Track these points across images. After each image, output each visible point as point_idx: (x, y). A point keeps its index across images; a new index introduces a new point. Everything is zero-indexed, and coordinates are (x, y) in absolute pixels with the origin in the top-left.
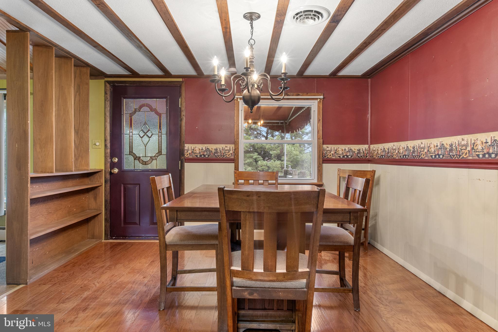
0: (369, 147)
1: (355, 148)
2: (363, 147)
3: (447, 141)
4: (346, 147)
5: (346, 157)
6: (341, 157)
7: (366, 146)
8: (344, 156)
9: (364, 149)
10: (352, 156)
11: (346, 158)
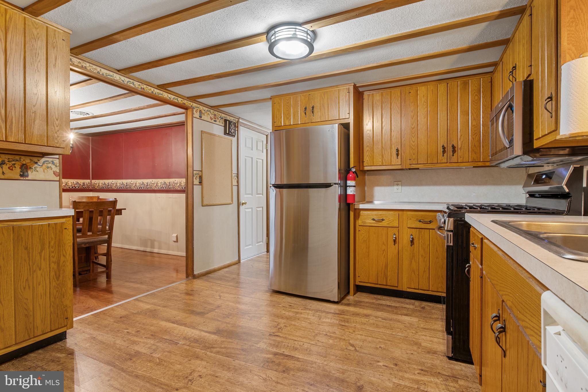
0: (91, 181)
1: (81, 181)
2: (87, 181)
3: (146, 181)
4: (75, 181)
5: (74, 187)
6: (71, 188)
7: (89, 181)
8: (73, 187)
9: (87, 182)
10: (78, 187)
11: (74, 189)
